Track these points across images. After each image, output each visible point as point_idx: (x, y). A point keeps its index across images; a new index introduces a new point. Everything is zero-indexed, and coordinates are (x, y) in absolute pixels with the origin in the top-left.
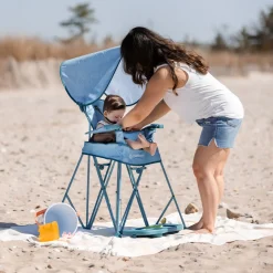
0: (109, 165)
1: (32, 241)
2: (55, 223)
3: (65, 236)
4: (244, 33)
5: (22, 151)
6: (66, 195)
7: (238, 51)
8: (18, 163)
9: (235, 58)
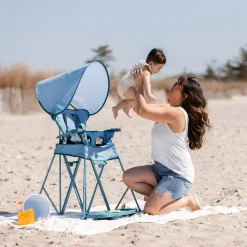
0: (77, 162)
1: (11, 225)
2: (31, 210)
3: (40, 221)
4: (228, 66)
5: (33, 158)
6: (43, 188)
7: (224, 79)
8: (27, 166)
9: (221, 85)
